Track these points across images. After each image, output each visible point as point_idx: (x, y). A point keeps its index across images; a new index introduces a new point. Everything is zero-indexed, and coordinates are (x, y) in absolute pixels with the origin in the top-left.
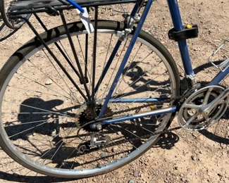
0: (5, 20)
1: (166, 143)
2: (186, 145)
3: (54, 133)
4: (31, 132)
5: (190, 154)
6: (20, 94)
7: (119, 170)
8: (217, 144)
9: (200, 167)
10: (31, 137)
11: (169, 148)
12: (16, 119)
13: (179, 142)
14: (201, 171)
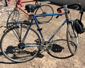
0: (7, 28)
1: (41, 57)
2: (45, 58)
3: (14, 53)
4: (8, 53)
5: (46, 59)
6: (8, 45)
7: (28, 62)
8: (53, 58)
9: (48, 62)
10: (8, 54)
11: (41, 58)
12: (5, 50)
13: (44, 57)
14: (47, 63)
